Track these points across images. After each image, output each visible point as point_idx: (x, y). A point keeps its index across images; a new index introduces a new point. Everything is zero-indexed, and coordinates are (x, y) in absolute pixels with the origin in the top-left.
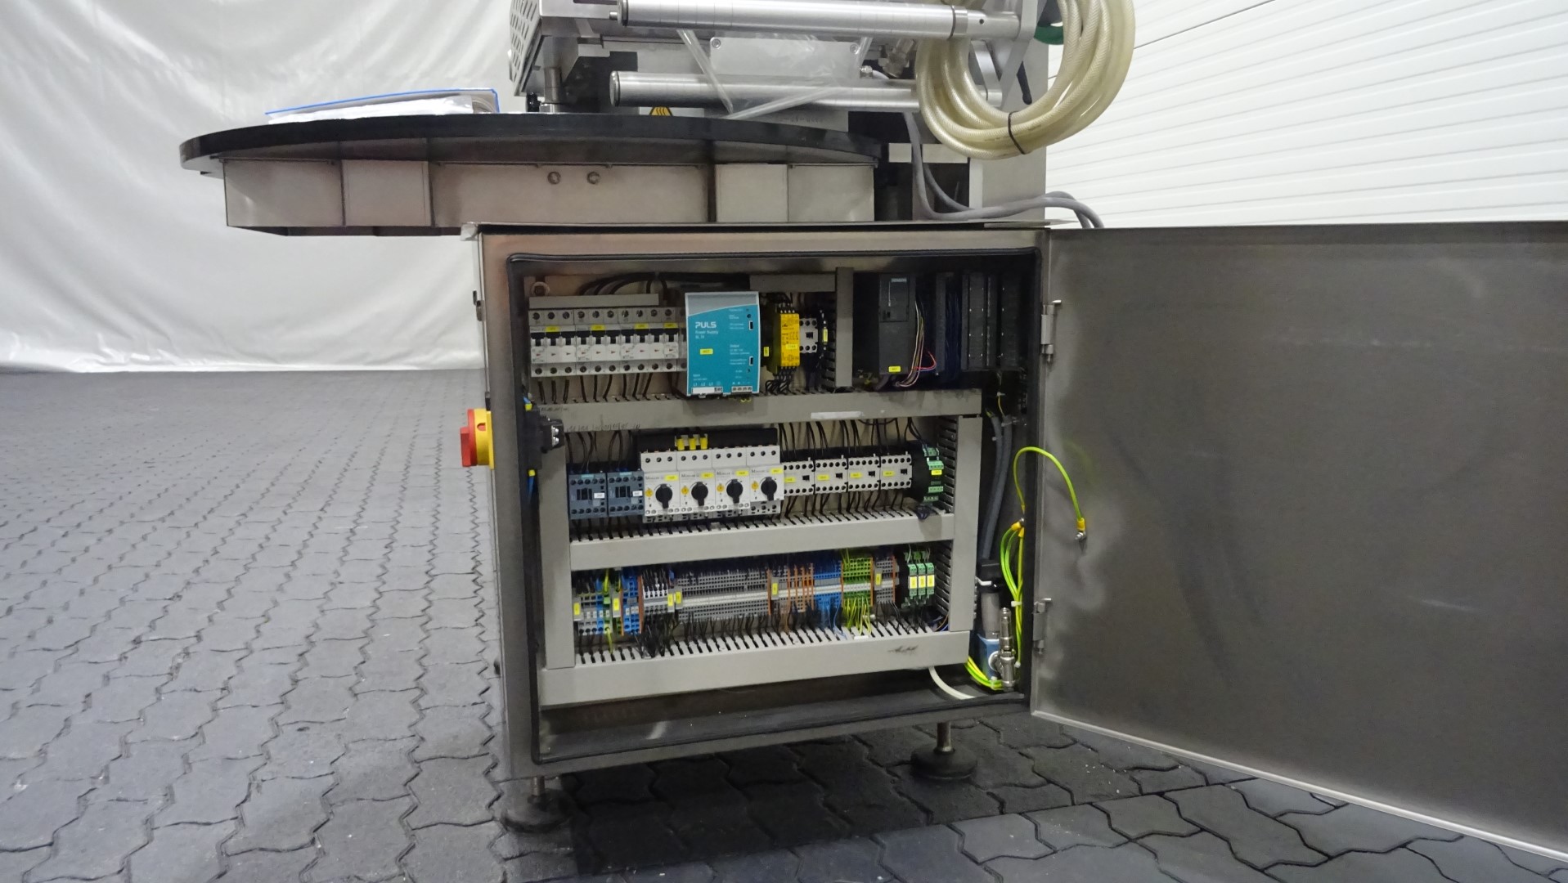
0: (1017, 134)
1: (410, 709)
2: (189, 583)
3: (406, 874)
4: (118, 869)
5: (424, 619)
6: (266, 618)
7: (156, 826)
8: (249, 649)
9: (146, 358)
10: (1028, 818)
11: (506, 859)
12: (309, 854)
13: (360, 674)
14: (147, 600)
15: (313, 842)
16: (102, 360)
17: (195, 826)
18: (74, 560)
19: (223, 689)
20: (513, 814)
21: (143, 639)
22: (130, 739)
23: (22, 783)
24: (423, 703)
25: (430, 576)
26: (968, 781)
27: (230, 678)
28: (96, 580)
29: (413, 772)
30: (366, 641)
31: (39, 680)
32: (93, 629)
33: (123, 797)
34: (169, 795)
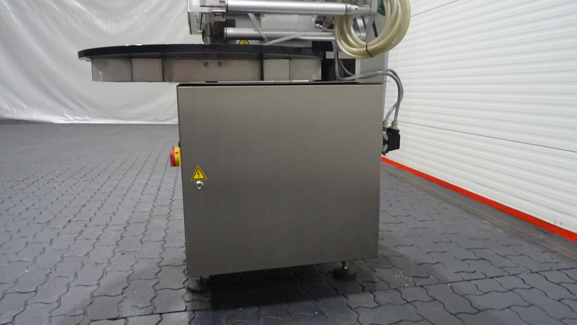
0: (369, 50)
1: (161, 248)
2: (89, 201)
3: (153, 306)
4: (57, 300)
5: (168, 216)
6: (114, 214)
7: (71, 286)
8: (107, 225)
9: (80, 118)
10: (372, 293)
11: (187, 302)
12: (121, 297)
13: (144, 235)
14: (74, 206)
15: (123, 293)
16: (65, 119)
17: (83, 287)
18: (50, 192)
19: (97, 239)
20: (191, 286)
21: (72, 220)
22: (65, 255)
23: (27, 270)
24: (165, 246)
25: (172, 200)
26: (353, 280)
27: (100, 235)
28: (57, 199)
29: (159, 270)
30: (147, 223)
31: (35, 235)
32: (55, 217)
33: (60, 276)
34: (76, 275)
